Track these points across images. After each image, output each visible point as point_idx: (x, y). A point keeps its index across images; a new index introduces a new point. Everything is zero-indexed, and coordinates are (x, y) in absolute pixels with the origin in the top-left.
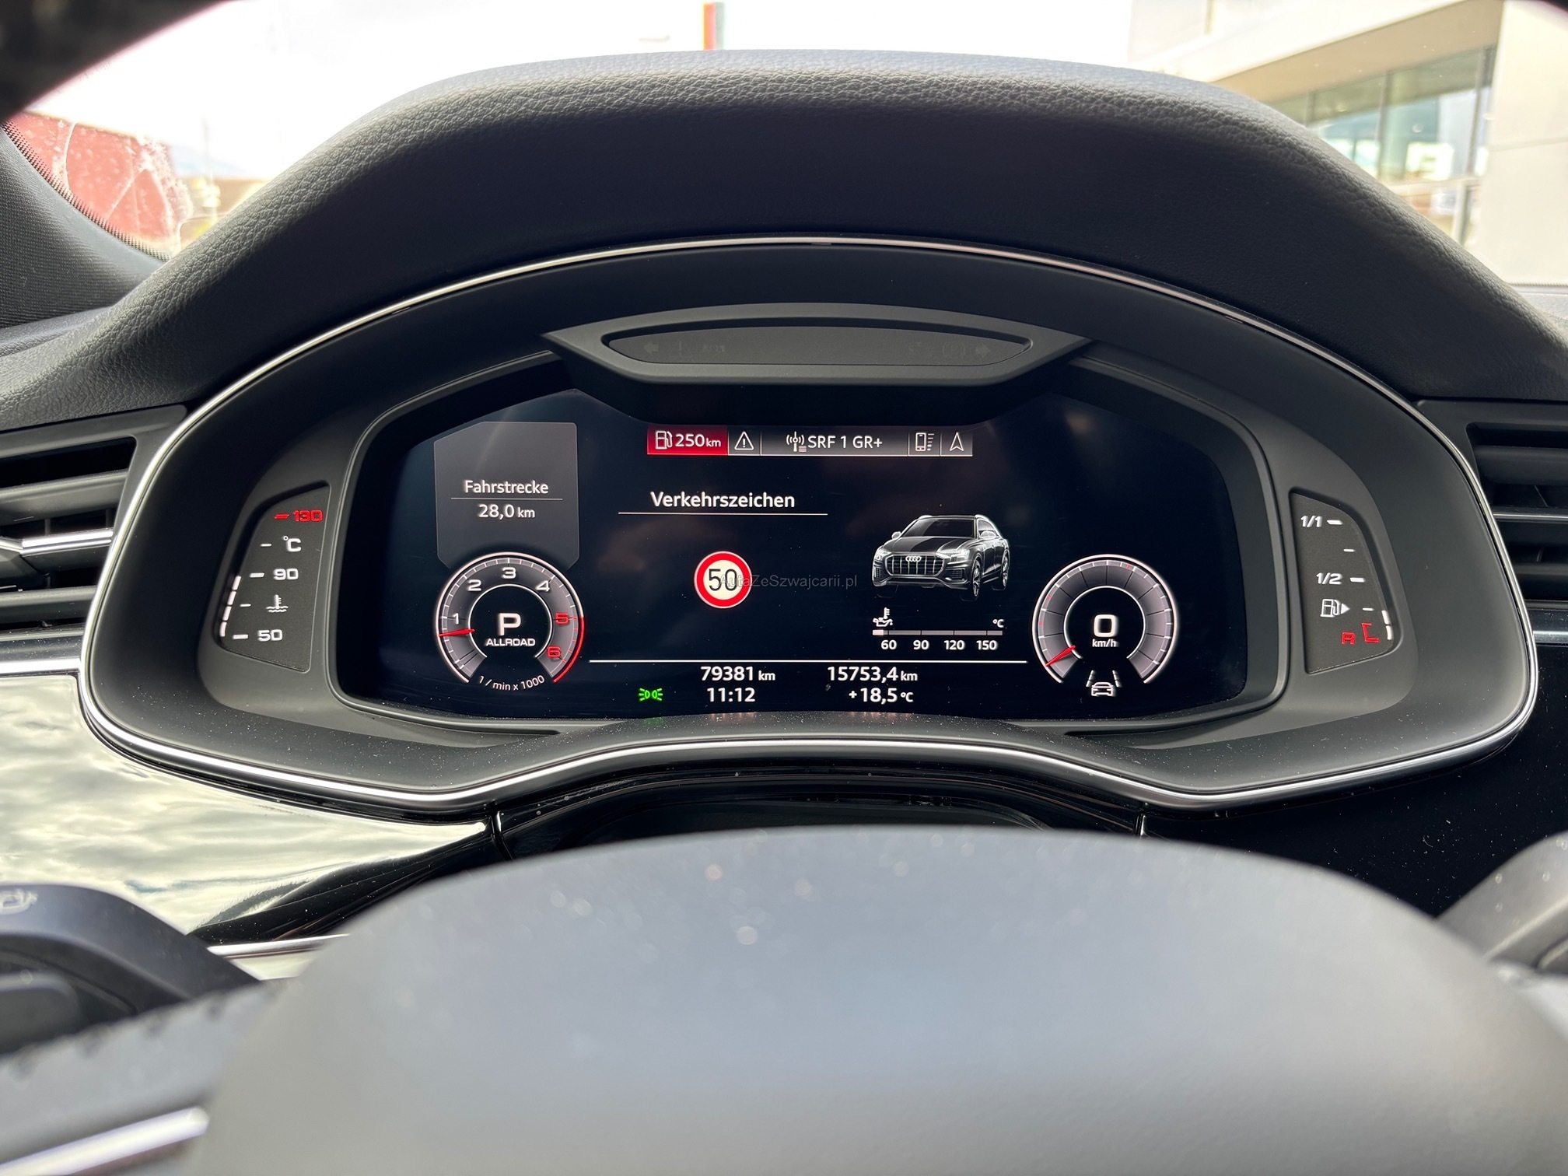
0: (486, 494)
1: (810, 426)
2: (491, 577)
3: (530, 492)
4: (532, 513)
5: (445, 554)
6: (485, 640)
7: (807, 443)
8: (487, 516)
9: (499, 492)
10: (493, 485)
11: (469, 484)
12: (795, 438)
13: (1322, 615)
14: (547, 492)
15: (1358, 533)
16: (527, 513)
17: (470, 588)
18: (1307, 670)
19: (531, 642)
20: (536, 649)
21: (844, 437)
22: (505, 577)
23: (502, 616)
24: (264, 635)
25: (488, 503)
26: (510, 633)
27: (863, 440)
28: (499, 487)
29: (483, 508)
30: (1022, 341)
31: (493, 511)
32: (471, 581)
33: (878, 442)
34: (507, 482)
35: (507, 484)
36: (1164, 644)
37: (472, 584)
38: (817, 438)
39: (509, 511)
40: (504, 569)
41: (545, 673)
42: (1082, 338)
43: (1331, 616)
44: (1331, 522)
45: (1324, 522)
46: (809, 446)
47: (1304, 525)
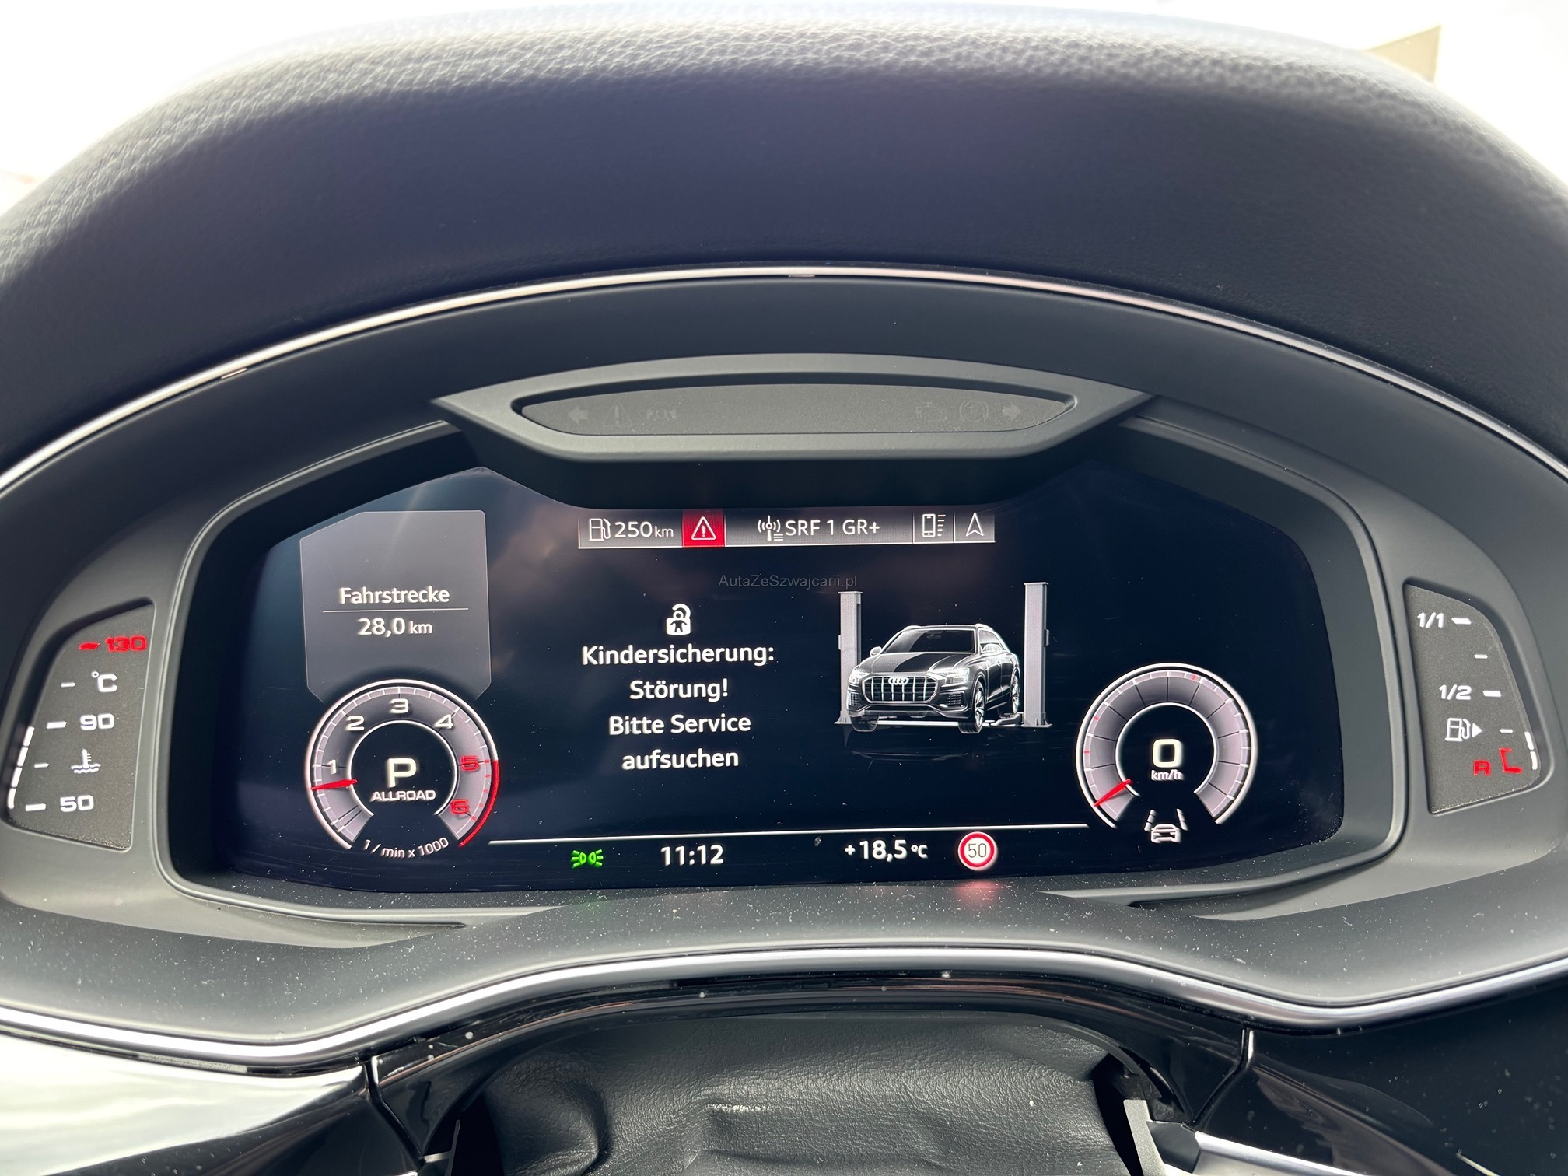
0: (368, 605)
1: (786, 509)
2: (377, 713)
3: (426, 601)
4: (428, 628)
5: (317, 683)
6: (370, 795)
7: (784, 530)
8: (370, 633)
9: (384, 601)
10: (377, 593)
11: (346, 592)
12: (769, 523)
13: (1448, 739)
14: (447, 600)
15: (1492, 635)
16: (422, 628)
17: (350, 728)
18: (1430, 810)
19: (430, 795)
20: (437, 803)
21: (831, 522)
22: (394, 711)
23: (392, 763)
24: (68, 804)
25: (371, 617)
26: (403, 784)
27: (855, 524)
28: (385, 596)
29: (364, 624)
30: (1064, 398)
31: (376, 627)
32: (350, 718)
33: (875, 527)
34: (395, 589)
35: (395, 592)
36: (1240, 774)
37: (353, 721)
38: (797, 523)
39: (399, 626)
40: (393, 701)
41: (450, 836)
42: (1139, 393)
43: (1459, 739)
44: (1457, 621)
45: (1448, 620)
46: (787, 534)
47: (1422, 625)
